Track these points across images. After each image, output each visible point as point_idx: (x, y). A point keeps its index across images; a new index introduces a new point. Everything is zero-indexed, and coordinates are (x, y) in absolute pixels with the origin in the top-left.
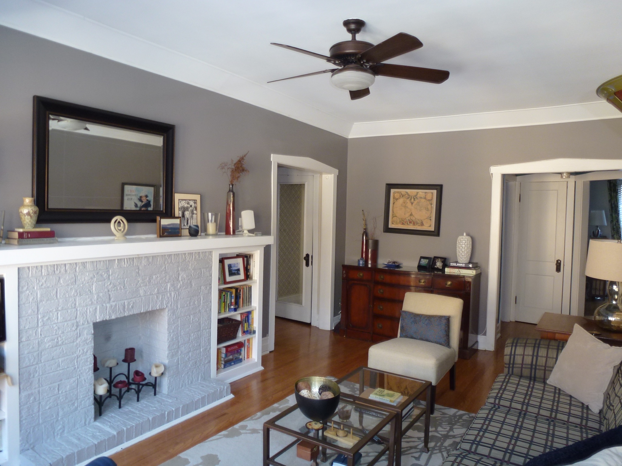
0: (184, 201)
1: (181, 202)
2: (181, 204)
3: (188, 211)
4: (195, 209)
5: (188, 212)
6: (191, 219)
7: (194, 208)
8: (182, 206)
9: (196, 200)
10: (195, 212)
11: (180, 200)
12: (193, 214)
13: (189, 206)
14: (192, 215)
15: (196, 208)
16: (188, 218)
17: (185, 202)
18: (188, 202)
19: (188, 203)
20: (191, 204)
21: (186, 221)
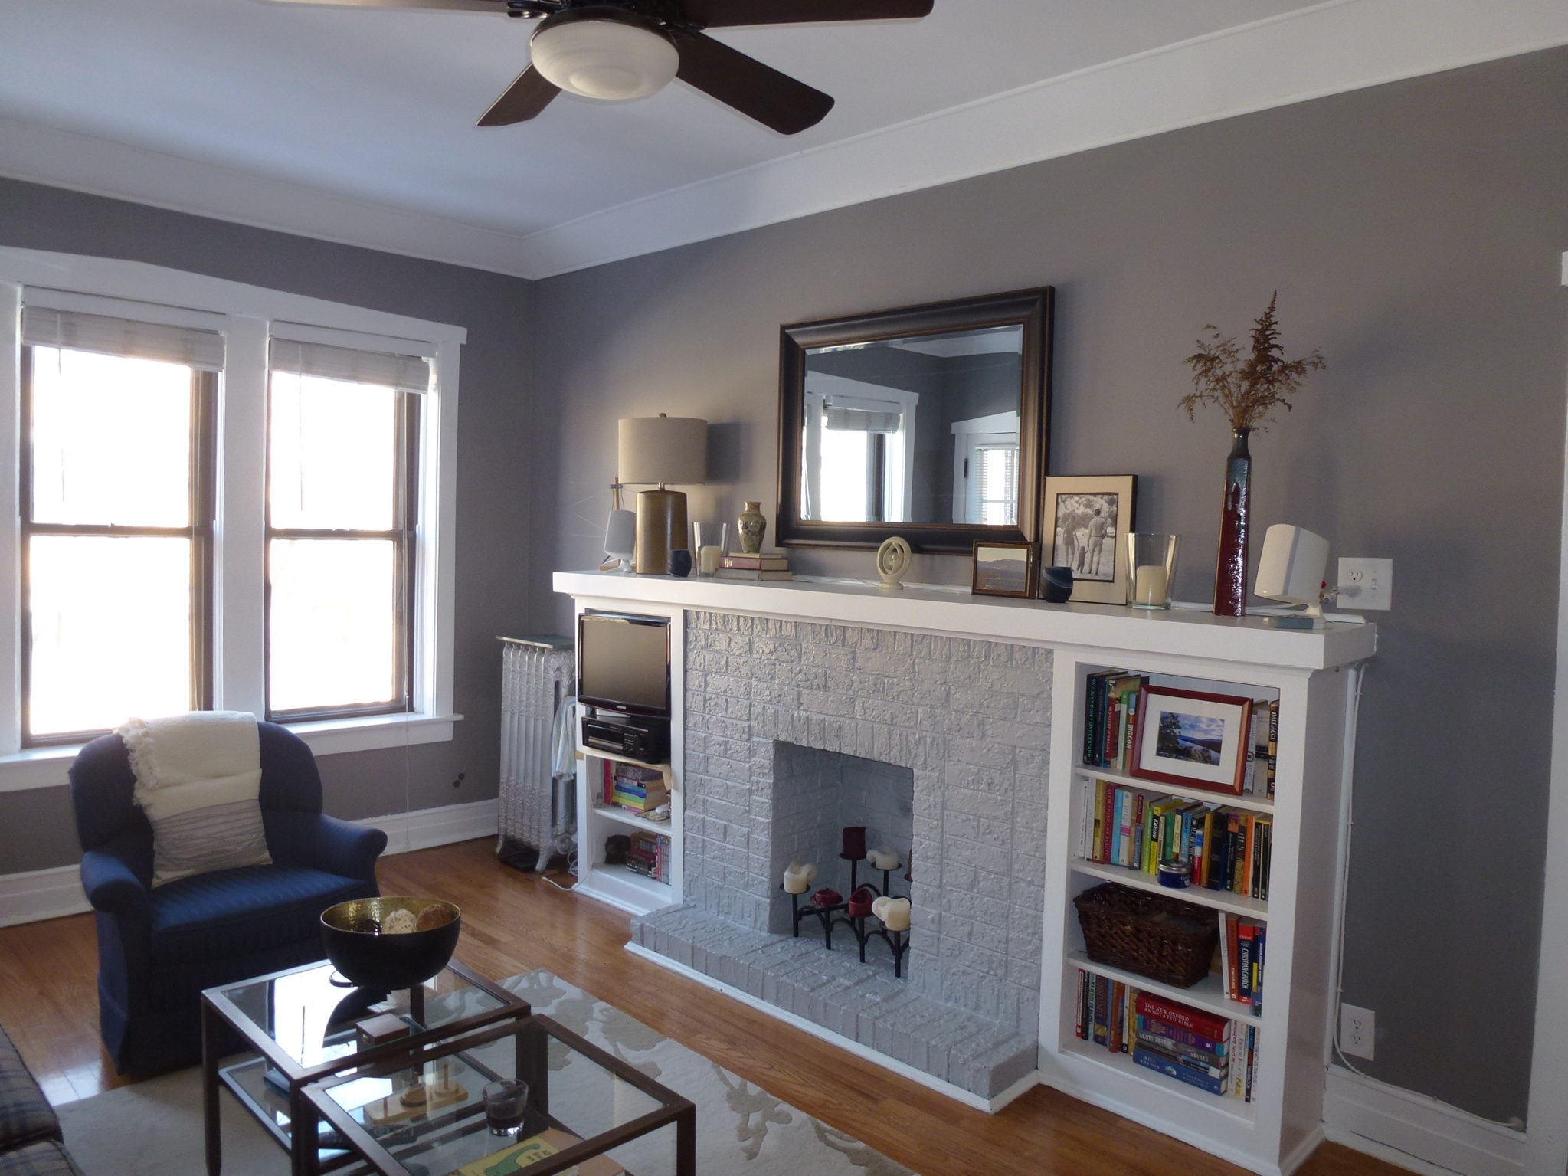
0: (1076, 498)
1: (1064, 502)
2: (1066, 507)
3: (1086, 527)
4: (1109, 521)
5: (1087, 531)
6: (1093, 551)
7: (1106, 519)
8: (1068, 511)
9: (1117, 494)
10: (1110, 530)
11: (1063, 496)
12: (1103, 536)
13: (1090, 511)
14: (1098, 539)
15: (1115, 519)
16: (1083, 548)
17: (1077, 502)
18: (1088, 500)
19: (1088, 505)
20: (1097, 506)
21: (1077, 555)
